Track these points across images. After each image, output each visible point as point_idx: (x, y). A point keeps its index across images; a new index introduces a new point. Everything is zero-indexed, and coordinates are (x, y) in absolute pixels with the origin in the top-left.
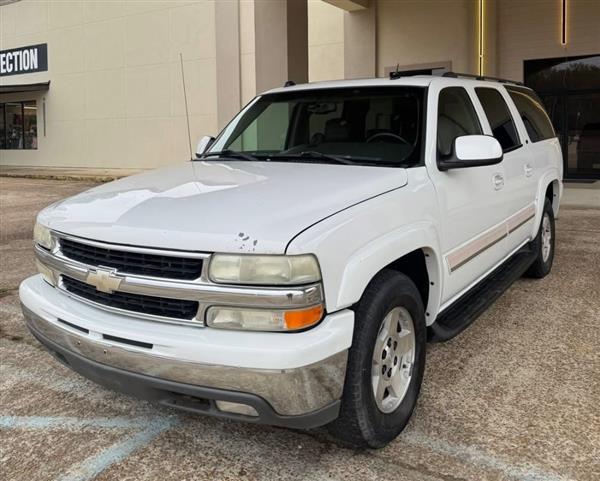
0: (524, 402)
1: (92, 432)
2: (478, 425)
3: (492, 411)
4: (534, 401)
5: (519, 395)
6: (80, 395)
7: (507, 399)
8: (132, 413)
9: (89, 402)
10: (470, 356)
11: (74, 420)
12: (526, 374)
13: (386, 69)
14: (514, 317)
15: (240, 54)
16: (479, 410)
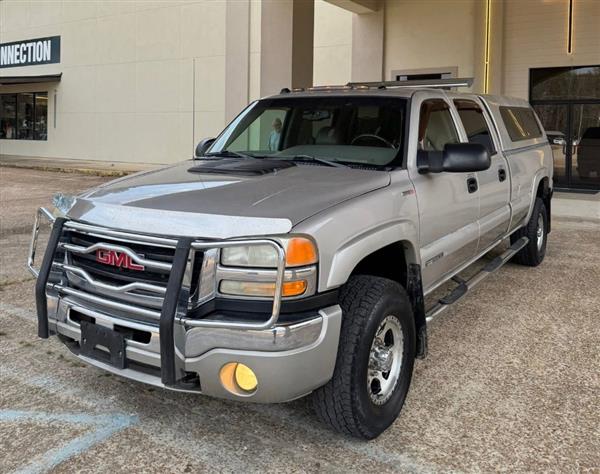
0: (466, 414)
1: (58, 426)
2: (416, 434)
3: (431, 421)
4: (474, 413)
5: (462, 407)
6: (52, 392)
7: (450, 410)
8: (97, 410)
9: (59, 398)
10: (426, 367)
11: (42, 415)
12: (474, 387)
14: (479, 330)
15: (249, 53)
16: (419, 420)
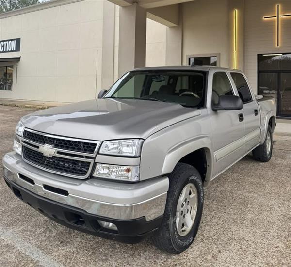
13: (187, 56)
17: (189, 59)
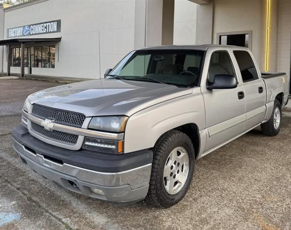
17: (220, 37)
